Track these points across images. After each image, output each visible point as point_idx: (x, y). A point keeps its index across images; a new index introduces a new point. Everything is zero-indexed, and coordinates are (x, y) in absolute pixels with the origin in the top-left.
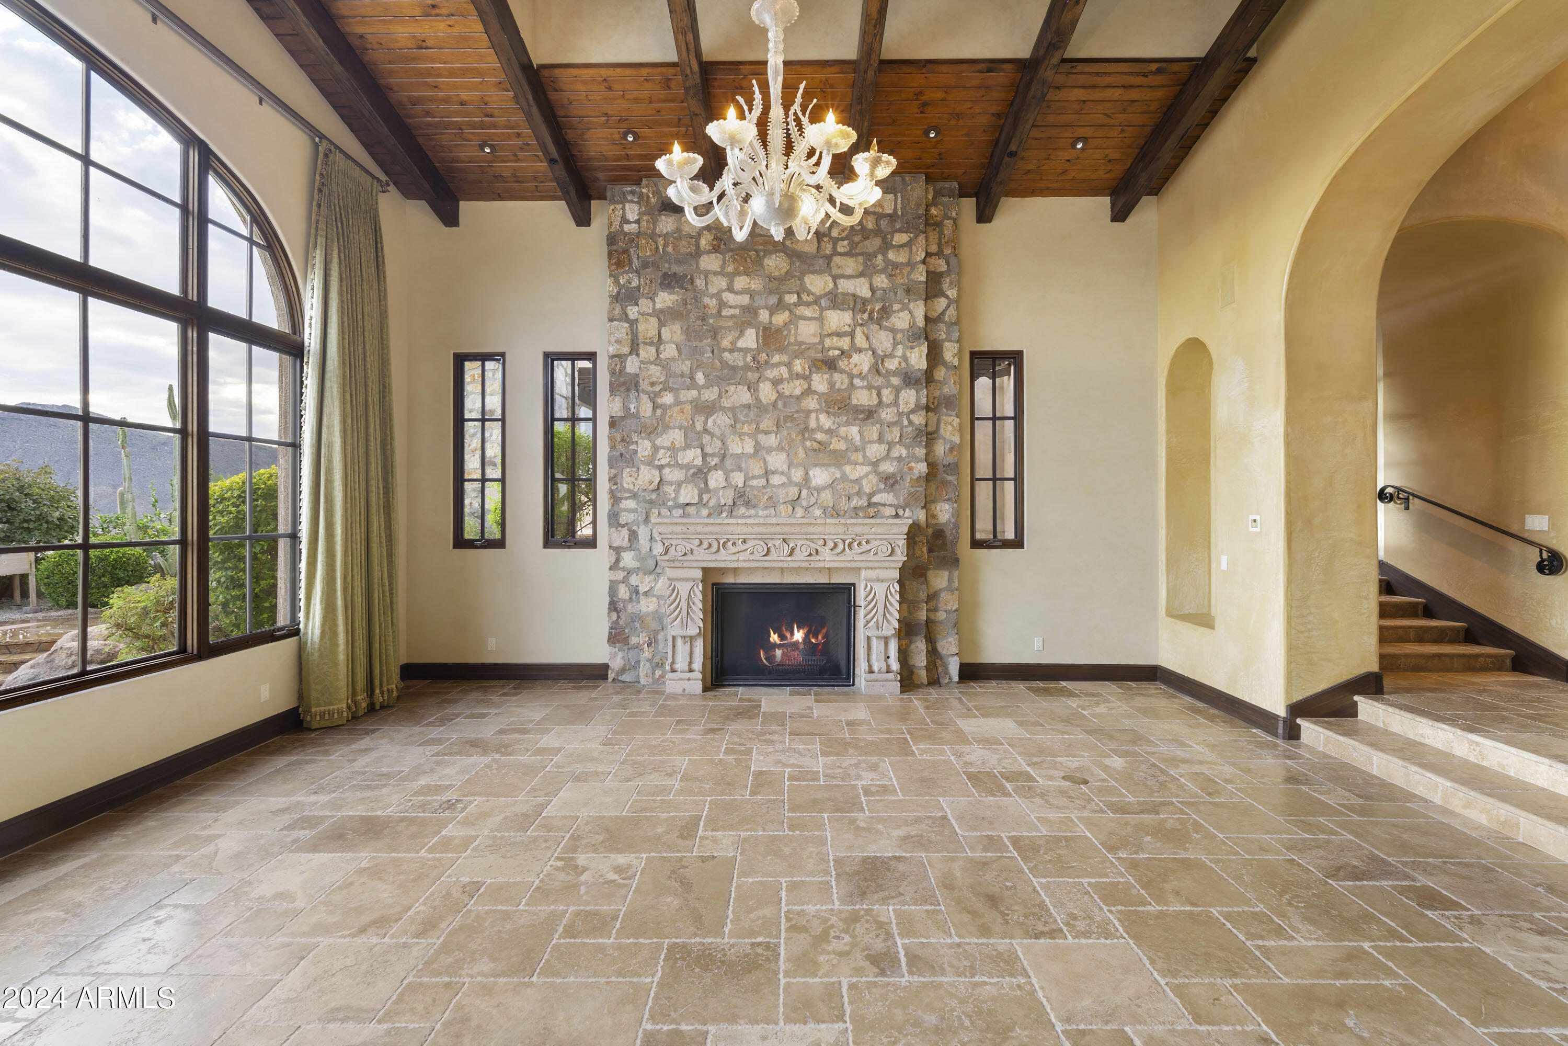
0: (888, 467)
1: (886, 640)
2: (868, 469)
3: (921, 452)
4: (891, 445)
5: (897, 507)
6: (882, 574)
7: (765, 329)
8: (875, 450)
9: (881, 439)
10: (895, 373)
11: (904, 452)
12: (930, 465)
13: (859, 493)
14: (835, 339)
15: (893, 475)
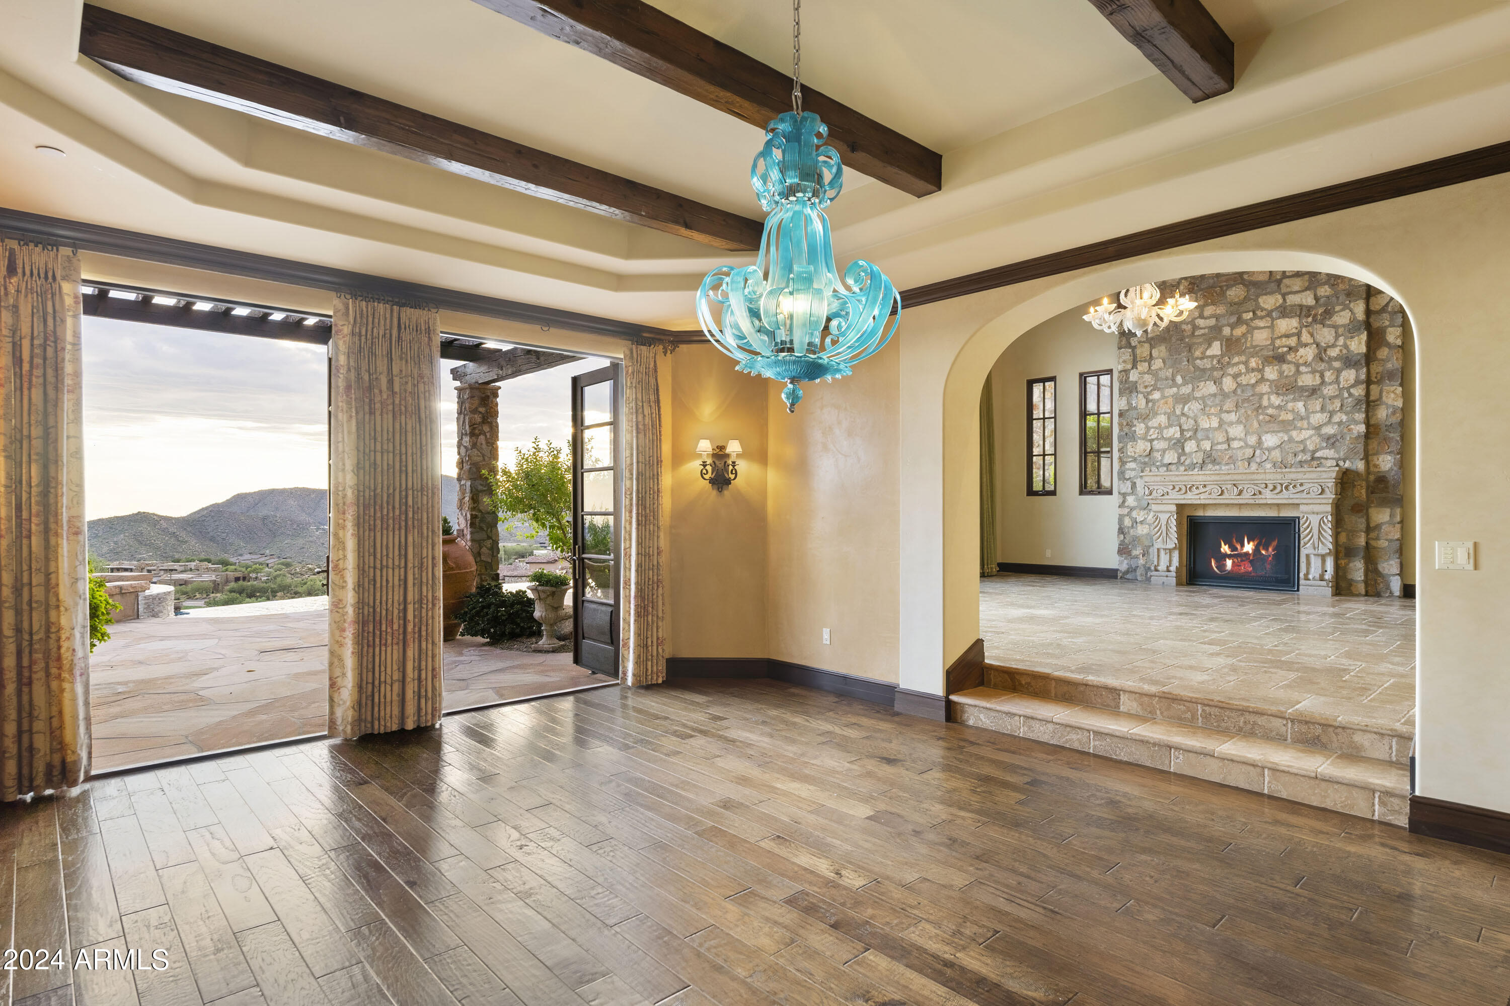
0: (1329, 430)
1: (1323, 558)
2: (1311, 432)
3: (1361, 416)
4: (1332, 414)
5: (1337, 460)
6: (1317, 508)
7: (1227, 340)
8: (1318, 418)
9: (1323, 409)
10: (1336, 359)
11: (1344, 418)
12: (1368, 425)
13: (1304, 451)
14: (1284, 339)
15: (1334, 435)
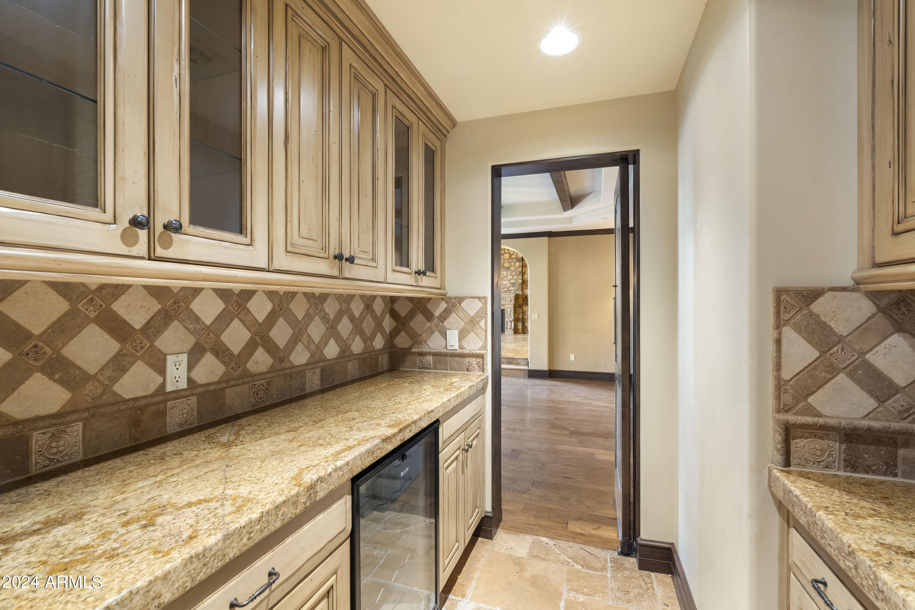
0: (513, 281)
1: (511, 322)
2: (508, 282)
3: (521, 277)
4: (513, 276)
5: (515, 291)
6: (509, 306)
8: (510, 277)
9: (511, 275)
10: (514, 258)
11: (516, 277)
12: (522, 280)
13: (506, 287)
15: (514, 283)
